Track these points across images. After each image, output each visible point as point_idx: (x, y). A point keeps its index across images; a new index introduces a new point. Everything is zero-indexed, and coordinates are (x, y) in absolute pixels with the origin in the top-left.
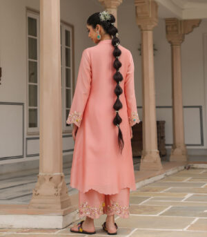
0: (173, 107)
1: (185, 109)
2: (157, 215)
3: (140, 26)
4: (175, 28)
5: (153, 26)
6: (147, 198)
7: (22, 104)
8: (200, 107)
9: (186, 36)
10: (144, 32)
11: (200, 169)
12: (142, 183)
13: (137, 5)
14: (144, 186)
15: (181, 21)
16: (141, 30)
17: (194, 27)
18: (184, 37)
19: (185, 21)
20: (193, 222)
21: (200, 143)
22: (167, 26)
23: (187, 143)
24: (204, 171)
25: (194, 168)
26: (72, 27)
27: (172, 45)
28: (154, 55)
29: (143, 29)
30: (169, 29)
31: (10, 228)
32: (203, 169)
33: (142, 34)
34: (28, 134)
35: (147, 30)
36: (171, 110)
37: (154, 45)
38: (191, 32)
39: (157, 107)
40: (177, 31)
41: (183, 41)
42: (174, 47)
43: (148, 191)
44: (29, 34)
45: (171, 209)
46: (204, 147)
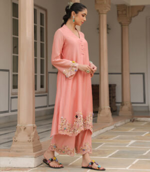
0: (122, 74)
1: (131, 75)
2: (107, 157)
3: (98, 11)
4: (124, 12)
5: (107, 10)
6: (101, 144)
7: (8, 71)
8: (143, 74)
9: (133, 19)
10: (101, 15)
11: (142, 121)
12: (98, 132)
15: (129, 7)
16: (99, 14)
17: (139, 11)
18: (131, 19)
19: (132, 7)
20: (134, 163)
21: (143, 101)
22: (118, 11)
23: (132, 101)
24: (146, 123)
25: (137, 121)
26: (46, 10)
27: (122, 26)
28: (108, 33)
29: (101, 13)
30: (120, 13)
32: (144, 121)
33: (100, 17)
34: (12, 94)
35: (103, 14)
36: (120, 75)
37: (108, 25)
38: (138, 15)
39: (109, 74)
40: (126, 14)
41: (130, 22)
42: (124, 27)
43: (101, 138)
44: (13, 16)
45: (118, 152)
46: (146, 105)
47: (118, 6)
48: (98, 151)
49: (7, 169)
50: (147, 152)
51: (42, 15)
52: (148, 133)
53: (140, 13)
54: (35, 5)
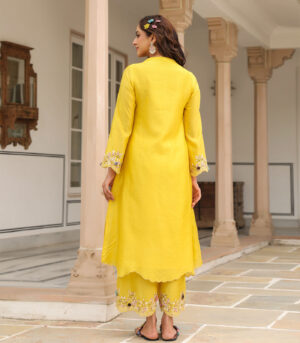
0: (255, 164)
1: (271, 167)
2: (232, 307)
3: (214, 57)
4: (260, 60)
5: (231, 56)
6: (218, 284)
8: (291, 165)
9: (275, 71)
10: (220, 64)
11: (288, 245)
12: (213, 263)
13: (210, 28)
15: (268, 51)
16: (216, 61)
17: (285, 58)
18: (271, 73)
19: (274, 51)
20: (280, 318)
21: (289, 211)
22: (249, 58)
23: (272, 211)
24: (295, 249)
25: (281, 245)
27: (255, 83)
29: (219, 60)
30: (252, 61)
32: (293, 246)
33: (217, 68)
35: (223, 62)
36: (252, 167)
37: (232, 83)
38: (283, 64)
39: (234, 164)
40: (263, 64)
41: (270, 76)
42: (258, 85)
43: (219, 274)
44: (73, 65)
45: (250, 299)
47: (249, 50)
48: (214, 295)
49: (58, 322)
51: (118, 64)
52: (299, 265)
53: (287, 62)
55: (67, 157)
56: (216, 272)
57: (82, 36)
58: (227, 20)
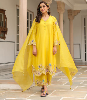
0: (70, 44)
1: (74, 45)
2: (63, 85)
3: (59, 12)
4: (71, 14)
5: (63, 12)
6: (60, 79)
7: (14, 42)
8: (80, 44)
10: (60, 15)
12: (58, 73)
13: (58, 4)
14: (59, 74)
15: (73, 11)
16: (59, 14)
17: (78, 13)
19: (75, 11)
20: (76, 88)
21: (79, 58)
22: (68, 13)
24: (81, 69)
26: (33, 13)
27: (70, 20)
28: (63, 24)
30: (69, 14)
31: (9, 89)
32: (80, 68)
34: (16, 54)
37: (63, 20)
38: (77, 15)
40: (72, 15)
41: (74, 18)
42: (71, 21)
43: (60, 76)
44: (17, 15)
45: (68, 83)
46: (81, 60)
47: (68, 10)
48: (59, 82)
49: (13, 90)
50: (82, 83)
51: (31, 15)
52: (82, 73)
53: (78, 14)
54: (27, 10)
55: (16, 42)
56: (59, 75)
57: (19, 6)
58: (62, 2)
